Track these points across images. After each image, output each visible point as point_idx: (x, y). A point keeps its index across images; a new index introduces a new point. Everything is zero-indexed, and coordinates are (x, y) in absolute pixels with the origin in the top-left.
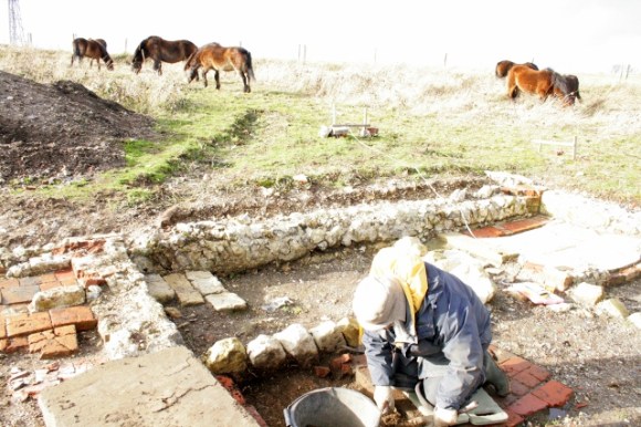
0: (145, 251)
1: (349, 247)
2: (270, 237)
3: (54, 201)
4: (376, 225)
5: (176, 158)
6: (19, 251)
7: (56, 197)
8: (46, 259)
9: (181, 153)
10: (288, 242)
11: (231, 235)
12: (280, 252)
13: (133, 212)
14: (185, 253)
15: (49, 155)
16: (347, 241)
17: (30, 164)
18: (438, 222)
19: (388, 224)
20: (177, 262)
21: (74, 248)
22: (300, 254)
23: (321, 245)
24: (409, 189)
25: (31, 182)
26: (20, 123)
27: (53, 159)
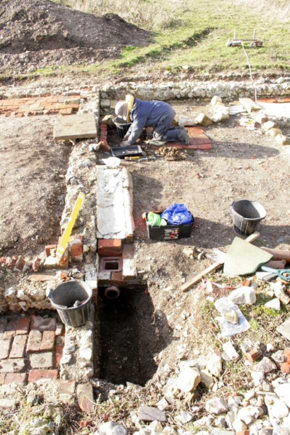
0: (106, 91)
1: (192, 98)
2: (155, 90)
3: (83, 72)
4: (206, 90)
5: (144, 56)
6: (67, 88)
7: (84, 70)
8: (74, 91)
9: (147, 53)
10: (162, 93)
11: (138, 88)
12: (158, 97)
13: (109, 77)
14: (120, 93)
15: (89, 53)
16: (190, 95)
17: (81, 57)
18: (241, 92)
19: (212, 91)
20: (117, 96)
21: (84, 88)
22: (167, 99)
23: (178, 96)
24: (239, 76)
25: (79, 64)
26: (82, 38)
27: (89, 54)
